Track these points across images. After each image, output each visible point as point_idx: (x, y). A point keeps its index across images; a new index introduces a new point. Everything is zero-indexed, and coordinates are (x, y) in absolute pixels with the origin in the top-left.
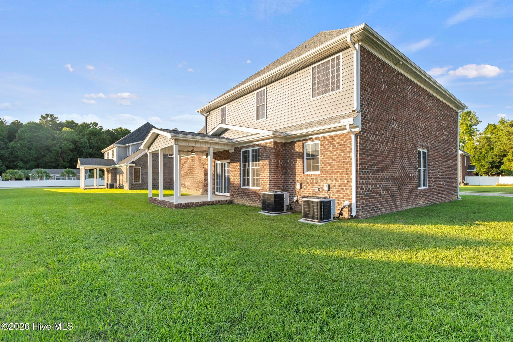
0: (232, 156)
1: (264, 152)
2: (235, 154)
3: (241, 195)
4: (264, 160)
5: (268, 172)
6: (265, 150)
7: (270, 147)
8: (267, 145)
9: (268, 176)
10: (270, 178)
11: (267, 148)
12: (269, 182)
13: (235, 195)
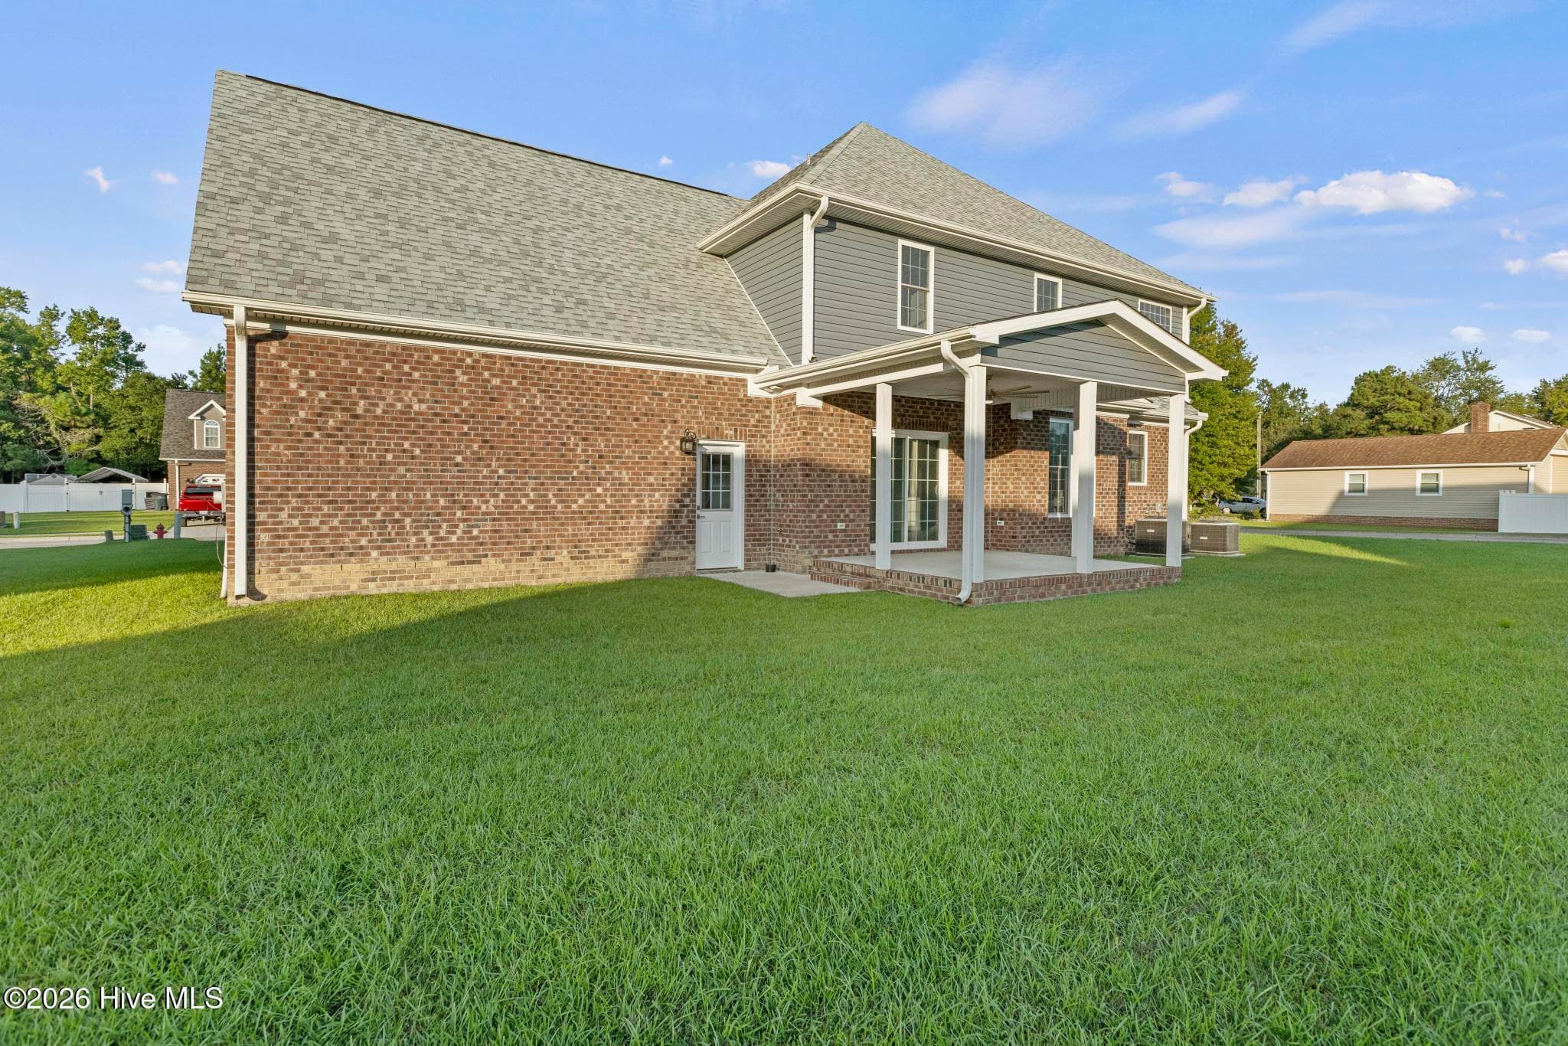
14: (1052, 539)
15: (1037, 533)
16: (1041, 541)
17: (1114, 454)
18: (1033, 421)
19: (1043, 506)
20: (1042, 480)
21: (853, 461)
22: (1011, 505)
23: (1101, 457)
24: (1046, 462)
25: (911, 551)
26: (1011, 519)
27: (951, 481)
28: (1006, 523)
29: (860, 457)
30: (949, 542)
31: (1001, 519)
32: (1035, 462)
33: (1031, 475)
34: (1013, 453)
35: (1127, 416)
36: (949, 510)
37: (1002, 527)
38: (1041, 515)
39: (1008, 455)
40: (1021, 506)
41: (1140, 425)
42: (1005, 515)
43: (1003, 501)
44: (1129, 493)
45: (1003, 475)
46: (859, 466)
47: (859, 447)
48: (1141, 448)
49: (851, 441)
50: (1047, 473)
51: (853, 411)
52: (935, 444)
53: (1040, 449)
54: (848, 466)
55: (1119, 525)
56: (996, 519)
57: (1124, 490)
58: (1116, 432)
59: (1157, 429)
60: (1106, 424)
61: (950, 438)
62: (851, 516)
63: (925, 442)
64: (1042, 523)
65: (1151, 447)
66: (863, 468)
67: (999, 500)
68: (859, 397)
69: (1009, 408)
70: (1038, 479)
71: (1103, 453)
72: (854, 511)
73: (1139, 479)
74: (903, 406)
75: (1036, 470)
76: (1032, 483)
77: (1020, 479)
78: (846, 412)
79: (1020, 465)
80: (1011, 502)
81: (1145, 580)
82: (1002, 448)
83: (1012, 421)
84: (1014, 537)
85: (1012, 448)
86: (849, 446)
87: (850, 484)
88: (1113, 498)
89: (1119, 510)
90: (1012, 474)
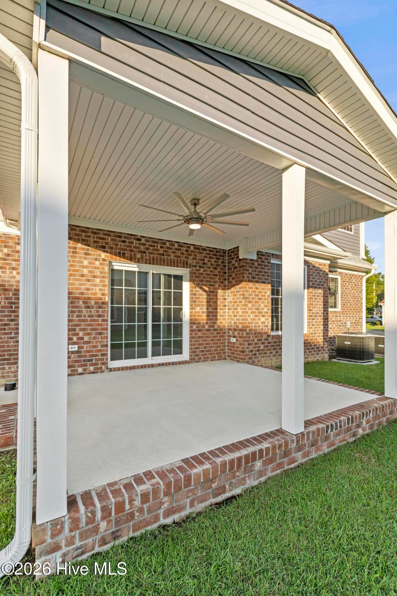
0: (251, 267)
1: (316, 276)
2: (259, 265)
3: (275, 349)
4: (316, 288)
5: (322, 306)
6: (319, 273)
7: (324, 271)
8: (320, 267)
9: (321, 313)
10: (324, 316)
11: (321, 270)
12: (322, 321)
13: (258, 350)
14: (274, 352)
15: (262, 347)
16: (265, 353)
17: (320, 288)
18: (257, 261)
19: (267, 326)
20: (266, 306)
21: (88, 289)
22: (240, 326)
23: (311, 290)
24: (269, 293)
25: (152, 366)
26: (240, 337)
27: (192, 308)
28: (237, 340)
29: (95, 285)
30: (191, 356)
31: (234, 337)
32: (260, 292)
33: (256, 302)
34: (241, 285)
35: (328, 262)
36: (191, 331)
37: (234, 343)
38: (265, 333)
39: (238, 287)
40: (248, 327)
41: (336, 272)
42: (236, 333)
43: (235, 323)
44: (330, 316)
45: (235, 302)
46: (95, 294)
47: (94, 277)
48: (337, 286)
49: (85, 271)
50: (270, 301)
51: (89, 245)
52: (179, 278)
53: (264, 282)
54: (82, 293)
55: (324, 339)
56: (230, 336)
57: (327, 313)
58: (321, 273)
59: (346, 275)
60: (314, 267)
61: (190, 273)
62: (86, 338)
63: (170, 276)
64: (266, 339)
65: (343, 286)
66: (99, 296)
67: (233, 322)
68: (95, 233)
69: (238, 251)
70: (262, 305)
71: (312, 287)
72: (89, 334)
73: (335, 307)
74: (144, 244)
75: (260, 299)
76: (257, 309)
77: (247, 305)
78: (79, 245)
79: (247, 294)
80: (240, 323)
81: (368, 422)
82: (234, 282)
83: (240, 260)
84: (243, 352)
85: (241, 281)
86: (83, 276)
87: (84, 310)
88: (320, 320)
89: (324, 327)
90: (241, 302)
